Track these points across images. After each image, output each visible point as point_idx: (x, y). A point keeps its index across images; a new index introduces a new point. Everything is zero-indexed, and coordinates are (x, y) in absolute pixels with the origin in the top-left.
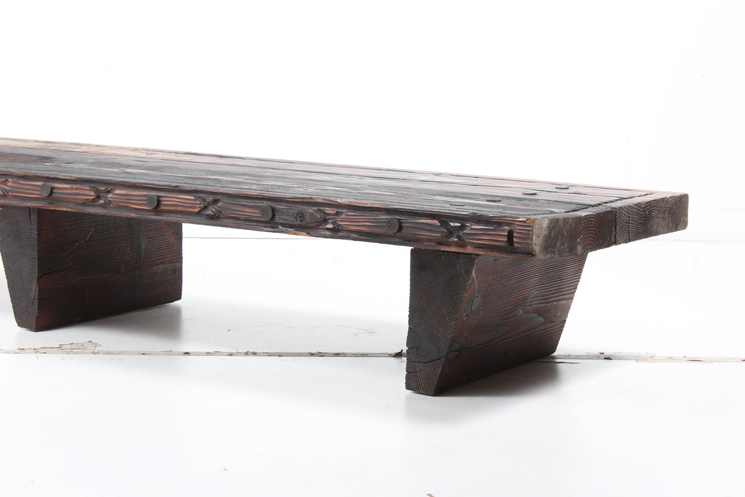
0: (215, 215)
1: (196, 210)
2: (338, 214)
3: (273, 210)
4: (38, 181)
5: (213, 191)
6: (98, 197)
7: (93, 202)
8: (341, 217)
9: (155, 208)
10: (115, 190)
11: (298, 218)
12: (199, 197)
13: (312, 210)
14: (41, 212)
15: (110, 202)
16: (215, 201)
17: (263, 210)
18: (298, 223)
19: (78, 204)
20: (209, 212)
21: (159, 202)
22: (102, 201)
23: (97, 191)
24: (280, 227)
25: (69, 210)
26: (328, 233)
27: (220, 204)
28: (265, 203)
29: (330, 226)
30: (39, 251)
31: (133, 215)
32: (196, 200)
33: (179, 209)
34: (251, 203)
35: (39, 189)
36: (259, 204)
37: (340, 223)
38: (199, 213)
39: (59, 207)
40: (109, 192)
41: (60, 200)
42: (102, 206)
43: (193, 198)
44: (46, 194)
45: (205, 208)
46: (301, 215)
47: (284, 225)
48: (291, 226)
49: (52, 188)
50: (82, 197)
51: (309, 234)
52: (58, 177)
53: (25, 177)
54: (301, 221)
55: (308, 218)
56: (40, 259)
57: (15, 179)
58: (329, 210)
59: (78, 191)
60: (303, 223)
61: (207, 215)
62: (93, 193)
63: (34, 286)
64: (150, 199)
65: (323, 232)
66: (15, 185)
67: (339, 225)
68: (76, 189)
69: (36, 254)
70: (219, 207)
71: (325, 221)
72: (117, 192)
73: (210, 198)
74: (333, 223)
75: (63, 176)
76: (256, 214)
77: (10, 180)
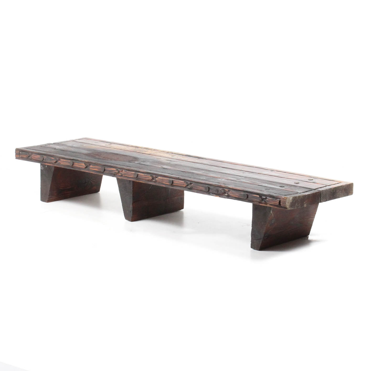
0: (191, 188)
1: (185, 186)
2: (229, 191)
3: (209, 188)
4: (133, 172)
5: (190, 180)
6: (153, 179)
7: (151, 181)
8: (230, 192)
9: (171, 184)
10: (158, 177)
11: (217, 191)
12: (186, 182)
13: (220, 189)
14: (133, 182)
15: (157, 181)
16: (191, 184)
17: (206, 188)
18: (216, 193)
19: (146, 181)
20: (189, 187)
21: (173, 182)
22: (154, 180)
23: (152, 177)
24: (211, 194)
25: (143, 182)
26: (226, 197)
27: (192, 185)
28: (207, 186)
29: (226, 195)
30: (133, 194)
31: (164, 186)
32: (185, 183)
33: (179, 185)
34: (202, 185)
35: (133, 174)
36: (205, 185)
37: (230, 194)
38: (185, 187)
39: (140, 181)
40: (156, 177)
41: (140, 179)
42: (155, 182)
43: (183, 182)
44: (136, 176)
45: (188, 185)
46: (218, 191)
47: (212, 193)
48: (214, 194)
49: (138, 175)
50: (148, 178)
51: (220, 197)
52: (139, 171)
53: (129, 170)
54: (218, 192)
55: (219, 192)
56: (133, 197)
57: (125, 170)
58: (226, 190)
59: (147, 177)
60: (218, 193)
61: (188, 188)
62: (151, 177)
63: (131, 206)
64: (170, 181)
65: (224, 196)
66: (126, 172)
67: (229, 194)
68: (146, 175)
69: (132, 195)
70: (192, 186)
71: (225, 193)
72: (159, 178)
73: (189, 183)
74: (227, 194)
75: (142, 171)
76: (203, 189)
77: (123, 170)
